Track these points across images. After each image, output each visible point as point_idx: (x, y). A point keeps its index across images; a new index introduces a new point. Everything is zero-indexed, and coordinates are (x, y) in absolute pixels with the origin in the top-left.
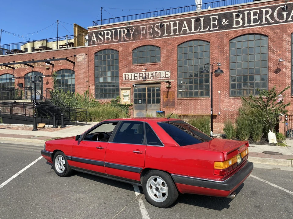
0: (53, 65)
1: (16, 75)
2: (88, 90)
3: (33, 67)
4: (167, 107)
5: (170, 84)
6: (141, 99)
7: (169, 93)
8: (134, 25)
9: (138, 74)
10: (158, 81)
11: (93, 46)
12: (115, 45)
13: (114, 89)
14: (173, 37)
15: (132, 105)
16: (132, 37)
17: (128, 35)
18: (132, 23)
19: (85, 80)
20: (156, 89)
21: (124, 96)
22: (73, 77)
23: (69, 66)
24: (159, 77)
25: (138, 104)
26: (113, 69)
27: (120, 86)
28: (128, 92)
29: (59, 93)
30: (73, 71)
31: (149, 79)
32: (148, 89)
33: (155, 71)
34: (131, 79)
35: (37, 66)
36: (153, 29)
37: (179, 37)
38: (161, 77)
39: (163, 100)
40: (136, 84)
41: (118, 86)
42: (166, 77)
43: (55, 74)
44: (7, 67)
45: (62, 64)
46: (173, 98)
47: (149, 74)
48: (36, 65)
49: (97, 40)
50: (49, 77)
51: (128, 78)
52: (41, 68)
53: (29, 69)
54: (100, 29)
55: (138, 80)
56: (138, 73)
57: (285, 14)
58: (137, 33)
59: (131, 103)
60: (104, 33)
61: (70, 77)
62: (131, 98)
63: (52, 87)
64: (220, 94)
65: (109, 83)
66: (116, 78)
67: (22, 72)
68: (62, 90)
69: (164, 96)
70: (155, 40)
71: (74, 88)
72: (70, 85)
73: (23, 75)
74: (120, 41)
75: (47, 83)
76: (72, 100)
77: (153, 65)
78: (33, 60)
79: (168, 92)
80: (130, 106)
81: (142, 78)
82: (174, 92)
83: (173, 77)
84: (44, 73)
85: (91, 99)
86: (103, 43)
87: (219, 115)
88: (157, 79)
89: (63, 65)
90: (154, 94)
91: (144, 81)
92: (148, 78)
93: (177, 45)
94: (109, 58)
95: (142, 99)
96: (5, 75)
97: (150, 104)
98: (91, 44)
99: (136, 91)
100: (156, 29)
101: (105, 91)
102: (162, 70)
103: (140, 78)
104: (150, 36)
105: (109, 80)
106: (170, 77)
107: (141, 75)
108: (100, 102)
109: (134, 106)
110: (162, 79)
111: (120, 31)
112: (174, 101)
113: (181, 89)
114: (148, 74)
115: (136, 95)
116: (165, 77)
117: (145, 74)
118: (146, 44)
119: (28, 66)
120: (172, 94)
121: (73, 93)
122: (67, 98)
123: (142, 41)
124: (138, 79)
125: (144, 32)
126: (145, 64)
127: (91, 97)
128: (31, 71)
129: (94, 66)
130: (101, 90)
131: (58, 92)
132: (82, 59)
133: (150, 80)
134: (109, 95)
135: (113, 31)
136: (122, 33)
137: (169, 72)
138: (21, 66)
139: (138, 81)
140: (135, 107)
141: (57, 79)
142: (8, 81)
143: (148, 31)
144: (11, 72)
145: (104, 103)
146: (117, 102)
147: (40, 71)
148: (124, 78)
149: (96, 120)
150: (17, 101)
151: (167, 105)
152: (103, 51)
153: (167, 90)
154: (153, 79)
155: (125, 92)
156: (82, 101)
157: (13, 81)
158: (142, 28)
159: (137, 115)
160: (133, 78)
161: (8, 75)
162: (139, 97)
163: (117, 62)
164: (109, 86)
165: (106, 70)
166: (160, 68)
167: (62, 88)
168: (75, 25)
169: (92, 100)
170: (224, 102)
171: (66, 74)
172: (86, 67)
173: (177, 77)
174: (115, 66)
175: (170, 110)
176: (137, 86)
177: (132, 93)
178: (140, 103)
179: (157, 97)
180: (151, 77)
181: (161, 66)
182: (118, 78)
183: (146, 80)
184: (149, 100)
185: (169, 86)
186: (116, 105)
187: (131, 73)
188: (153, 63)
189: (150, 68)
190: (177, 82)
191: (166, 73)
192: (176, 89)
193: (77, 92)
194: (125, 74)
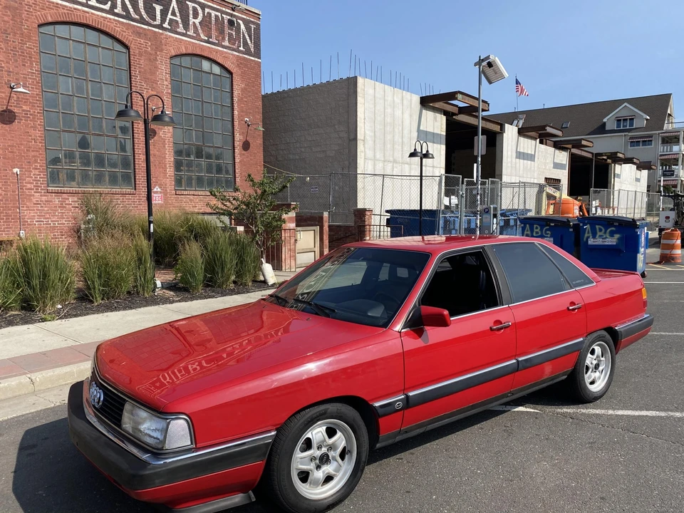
57: (158, 8)
64: (21, 178)
170: (34, 200)
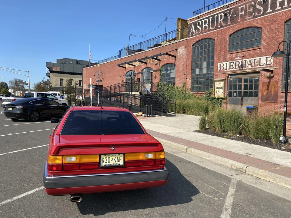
0: (160, 60)
1: (136, 71)
2: (185, 82)
3: (146, 63)
4: (267, 102)
5: (272, 73)
6: (236, 92)
7: (271, 84)
8: (232, 7)
9: (233, 62)
10: (257, 70)
11: (191, 37)
12: (212, 33)
13: (209, 81)
14: (279, 12)
16: (229, 21)
17: (225, 20)
18: (230, 5)
19: (183, 73)
20: (255, 80)
21: (217, 88)
22: (174, 71)
23: (171, 60)
24: (258, 65)
25: (232, 97)
26: (209, 59)
27: (214, 78)
28: (222, 84)
30: (175, 65)
31: (246, 68)
32: (245, 80)
33: (254, 57)
34: (226, 69)
35: (149, 62)
36: (254, 7)
37: (287, 10)
38: (261, 64)
39: (262, 92)
41: (213, 77)
42: (268, 64)
43: (161, 69)
44: (131, 65)
46: (275, 90)
47: (246, 61)
49: (195, 31)
50: (157, 72)
51: (223, 68)
52: (152, 64)
53: (144, 66)
54: (199, 19)
55: (234, 69)
58: (235, 16)
60: (202, 22)
61: (172, 71)
62: (225, 90)
63: (158, 81)
65: (204, 74)
66: (211, 69)
67: (140, 68)
68: (165, 83)
69: (264, 88)
70: (255, 20)
71: (175, 81)
72: (172, 78)
73: (140, 71)
74: (217, 28)
75: (155, 77)
76: (172, 92)
77: (252, 51)
78: (147, 57)
79: (269, 82)
80: (224, 99)
81: (238, 67)
82: (277, 83)
83: (276, 64)
84: (154, 68)
85: (187, 92)
86: (201, 33)
88: (255, 67)
89: (167, 60)
90: (251, 86)
91: (240, 70)
92: (245, 67)
93: (284, 21)
94: (205, 48)
95: (237, 92)
96: (130, 72)
97: (246, 98)
98: (190, 35)
99: (231, 82)
100: (258, 7)
101: (200, 83)
102: (262, 56)
103: (236, 67)
104: (250, 16)
105: (204, 71)
106: (273, 63)
107: (237, 63)
108: (195, 94)
109: (228, 99)
110: (262, 66)
111: (218, 17)
112: (277, 95)
114: (245, 62)
115: (230, 87)
116: (267, 64)
117: (242, 62)
118: (244, 27)
120: (275, 85)
121: (174, 86)
122: (169, 91)
123: (240, 24)
124: (234, 68)
125: (243, 13)
126: (242, 51)
127: (188, 89)
128: (145, 67)
129: (191, 58)
130: (197, 83)
131: (163, 85)
132: (182, 53)
133: (247, 69)
134: (204, 88)
135: (211, 18)
136: (219, 19)
138: (139, 64)
139: (233, 70)
140: (229, 100)
141: (162, 73)
143: (248, 11)
144: (133, 69)
145: (198, 95)
146: (211, 94)
147: (150, 67)
148: (219, 69)
149: (189, 113)
151: (267, 100)
152: (200, 42)
153: (268, 80)
154: (251, 68)
155: (219, 84)
156: (180, 93)
158: (241, 8)
160: (228, 67)
162: (234, 90)
163: (213, 52)
164: (204, 78)
165: (202, 61)
166: (260, 54)
168: (179, 19)
171: (169, 68)
172: (185, 60)
173: (283, 63)
174: (210, 56)
175: (270, 106)
176: (232, 76)
177: (226, 85)
178: (235, 96)
179: (254, 89)
180: (249, 65)
181: (262, 51)
182: (212, 69)
183: (242, 70)
184: (245, 93)
185: (271, 75)
186: (209, 98)
187: (226, 62)
188: (252, 49)
189: (247, 54)
190: (282, 69)
191: (268, 58)
192: (280, 79)
193: (176, 85)
194: (220, 63)
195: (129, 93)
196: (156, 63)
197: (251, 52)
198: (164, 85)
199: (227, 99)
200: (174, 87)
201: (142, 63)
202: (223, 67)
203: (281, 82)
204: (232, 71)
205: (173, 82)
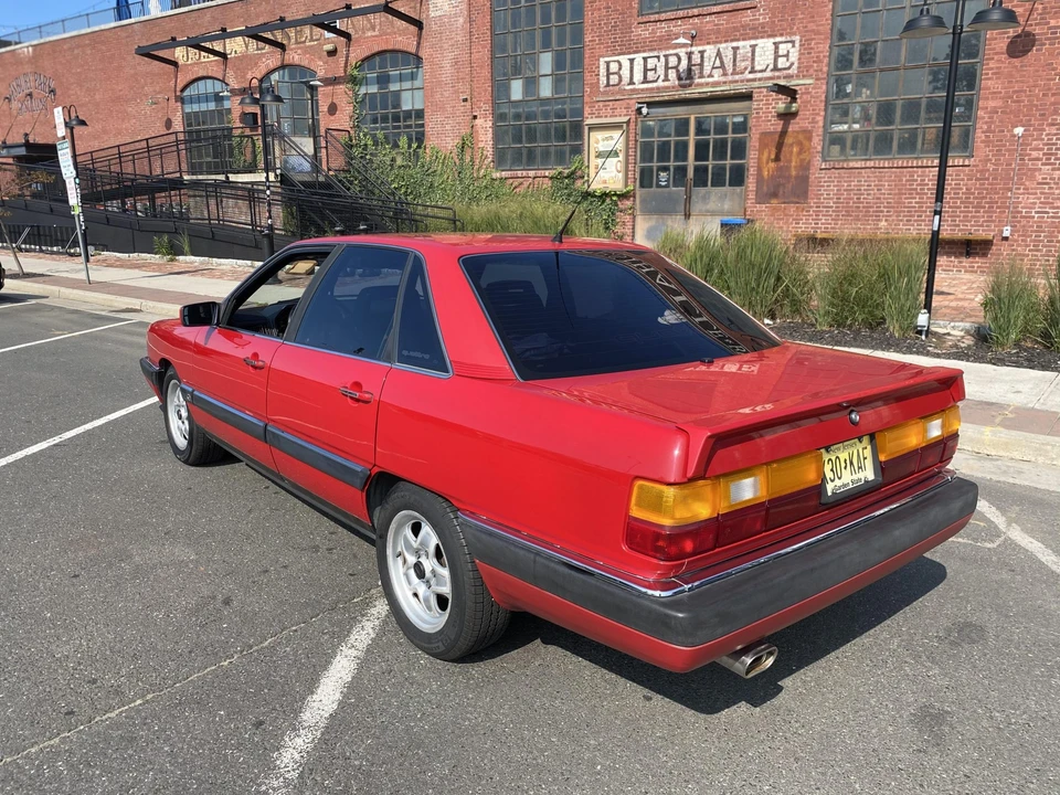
0: (347, 36)
1: (234, 84)
2: (469, 131)
3: (282, 47)
4: (774, 201)
5: (794, 99)
6: (666, 169)
7: (789, 140)
9: (658, 57)
10: (742, 87)
13: (564, 127)
15: (628, 192)
20: (734, 123)
21: (599, 155)
22: (417, 83)
23: (401, 37)
24: (746, 69)
25: (654, 189)
26: (561, 42)
27: (586, 114)
28: (615, 140)
29: (371, 148)
30: (419, 59)
31: (703, 80)
32: (699, 123)
33: (732, 41)
34: (631, 82)
35: (297, 43)
38: (757, 68)
39: (759, 169)
40: (650, 105)
41: (580, 113)
42: (780, 66)
43: (356, 73)
44: (203, 54)
45: (377, 33)
46: (802, 160)
47: (706, 55)
48: (293, 41)
50: (337, 87)
51: (620, 77)
52: (309, 49)
53: (271, 58)
55: (660, 83)
56: (662, 54)
59: (626, 185)
61: (407, 85)
62: (627, 163)
63: (347, 125)
64: (1023, 142)
65: (546, 101)
66: (570, 80)
67: (252, 68)
68: (380, 135)
69: (766, 155)
71: (423, 126)
72: (408, 114)
73: (255, 83)
75: (333, 109)
76: (416, 172)
77: (725, 16)
78: (282, 19)
79: (783, 133)
80: (624, 196)
81: (675, 75)
82: (808, 134)
83: (808, 68)
84: (321, 68)
85: (479, 170)
87: (1006, 239)
88: (737, 77)
89: (380, 35)
90: (721, 148)
91: (684, 86)
92: (702, 76)
95: (672, 169)
96: (201, 83)
97: (702, 190)
99: (647, 132)
101: (532, 136)
102: (762, 37)
103: (666, 75)
105: (546, 89)
106: (796, 65)
107: (673, 61)
108: (511, 181)
109: (638, 196)
110: (759, 75)
112: (808, 177)
113: (841, 123)
114: (702, 57)
115: (647, 152)
116: (775, 69)
117: (690, 55)
119: (267, 47)
120: (800, 144)
122: (400, 167)
124: (660, 80)
126: (691, 12)
127: (482, 161)
128: (279, 64)
129: (489, 33)
130: (517, 133)
131: (370, 142)
133: (707, 84)
134: (546, 155)
137: (793, 42)
138: (247, 47)
139: (658, 88)
140: (642, 201)
141: (363, 90)
142: (212, 106)
144: (216, 71)
145: (526, 184)
146: (575, 180)
147: (305, 63)
148: (603, 80)
150: (232, 178)
151: (775, 195)
153: (779, 126)
154: (723, 79)
156: (449, 175)
157: (227, 104)
159: (649, 235)
160: (638, 76)
161: (209, 82)
162: (658, 161)
163: (579, 11)
164: (546, 115)
165: (534, 49)
166: (754, 28)
167: (383, 129)
169: (482, 172)
170: (1039, 178)
171: (394, 73)
172: (461, 37)
173: (829, 65)
174: (568, 28)
175: (786, 215)
176: (654, 110)
177: (631, 144)
178: (663, 184)
179: (732, 158)
180: (713, 68)
181: (762, 17)
182: (578, 78)
183: (690, 85)
184: (701, 173)
185: (791, 107)
186: (569, 195)
187: (632, 56)
188: (727, 7)
189: (709, 27)
190: (824, 87)
191: (781, 46)
192: (817, 122)
193: (431, 142)
194: (607, 59)
195: (222, 177)
196: (329, 47)
197: (722, 20)
198: (376, 143)
199: (634, 197)
200: (421, 151)
201: (261, 44)
202: (617, 73)
203: (821, 130)
204: (652, 89)
205: (413, 131)
